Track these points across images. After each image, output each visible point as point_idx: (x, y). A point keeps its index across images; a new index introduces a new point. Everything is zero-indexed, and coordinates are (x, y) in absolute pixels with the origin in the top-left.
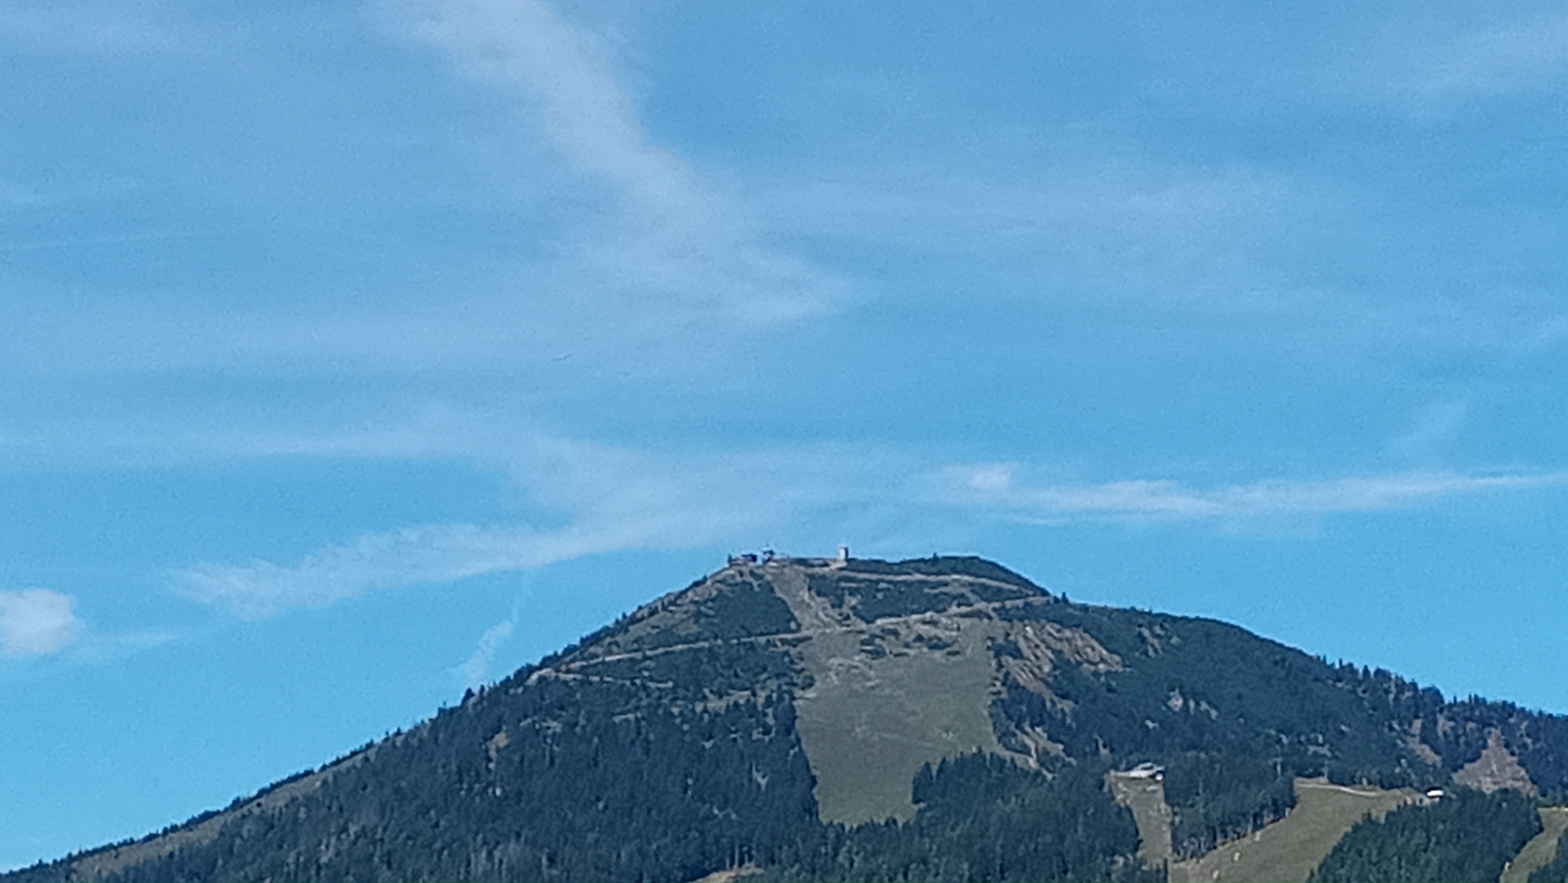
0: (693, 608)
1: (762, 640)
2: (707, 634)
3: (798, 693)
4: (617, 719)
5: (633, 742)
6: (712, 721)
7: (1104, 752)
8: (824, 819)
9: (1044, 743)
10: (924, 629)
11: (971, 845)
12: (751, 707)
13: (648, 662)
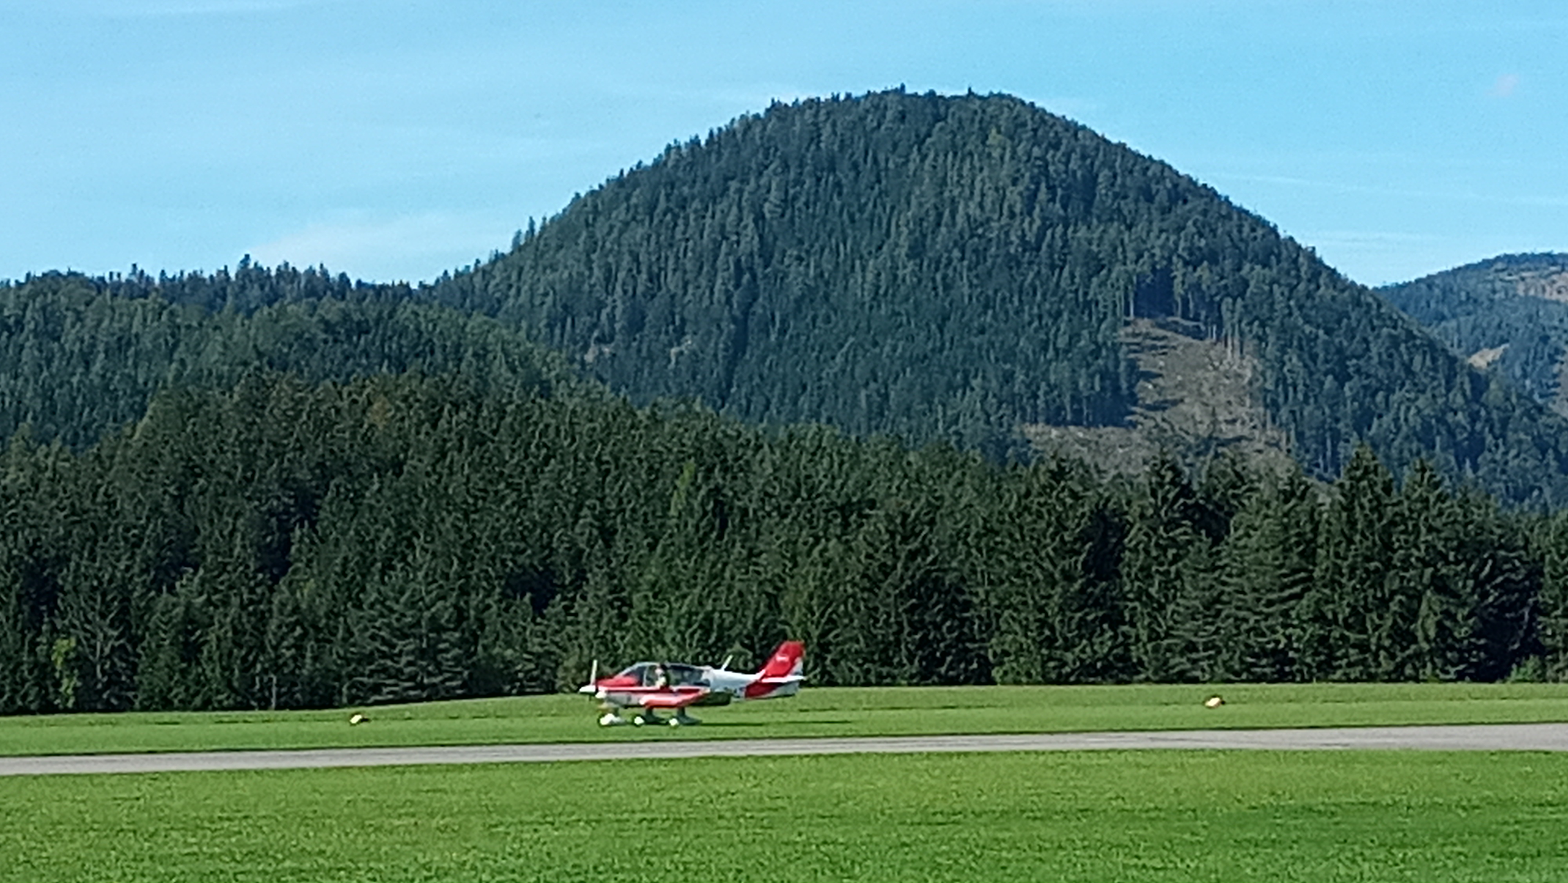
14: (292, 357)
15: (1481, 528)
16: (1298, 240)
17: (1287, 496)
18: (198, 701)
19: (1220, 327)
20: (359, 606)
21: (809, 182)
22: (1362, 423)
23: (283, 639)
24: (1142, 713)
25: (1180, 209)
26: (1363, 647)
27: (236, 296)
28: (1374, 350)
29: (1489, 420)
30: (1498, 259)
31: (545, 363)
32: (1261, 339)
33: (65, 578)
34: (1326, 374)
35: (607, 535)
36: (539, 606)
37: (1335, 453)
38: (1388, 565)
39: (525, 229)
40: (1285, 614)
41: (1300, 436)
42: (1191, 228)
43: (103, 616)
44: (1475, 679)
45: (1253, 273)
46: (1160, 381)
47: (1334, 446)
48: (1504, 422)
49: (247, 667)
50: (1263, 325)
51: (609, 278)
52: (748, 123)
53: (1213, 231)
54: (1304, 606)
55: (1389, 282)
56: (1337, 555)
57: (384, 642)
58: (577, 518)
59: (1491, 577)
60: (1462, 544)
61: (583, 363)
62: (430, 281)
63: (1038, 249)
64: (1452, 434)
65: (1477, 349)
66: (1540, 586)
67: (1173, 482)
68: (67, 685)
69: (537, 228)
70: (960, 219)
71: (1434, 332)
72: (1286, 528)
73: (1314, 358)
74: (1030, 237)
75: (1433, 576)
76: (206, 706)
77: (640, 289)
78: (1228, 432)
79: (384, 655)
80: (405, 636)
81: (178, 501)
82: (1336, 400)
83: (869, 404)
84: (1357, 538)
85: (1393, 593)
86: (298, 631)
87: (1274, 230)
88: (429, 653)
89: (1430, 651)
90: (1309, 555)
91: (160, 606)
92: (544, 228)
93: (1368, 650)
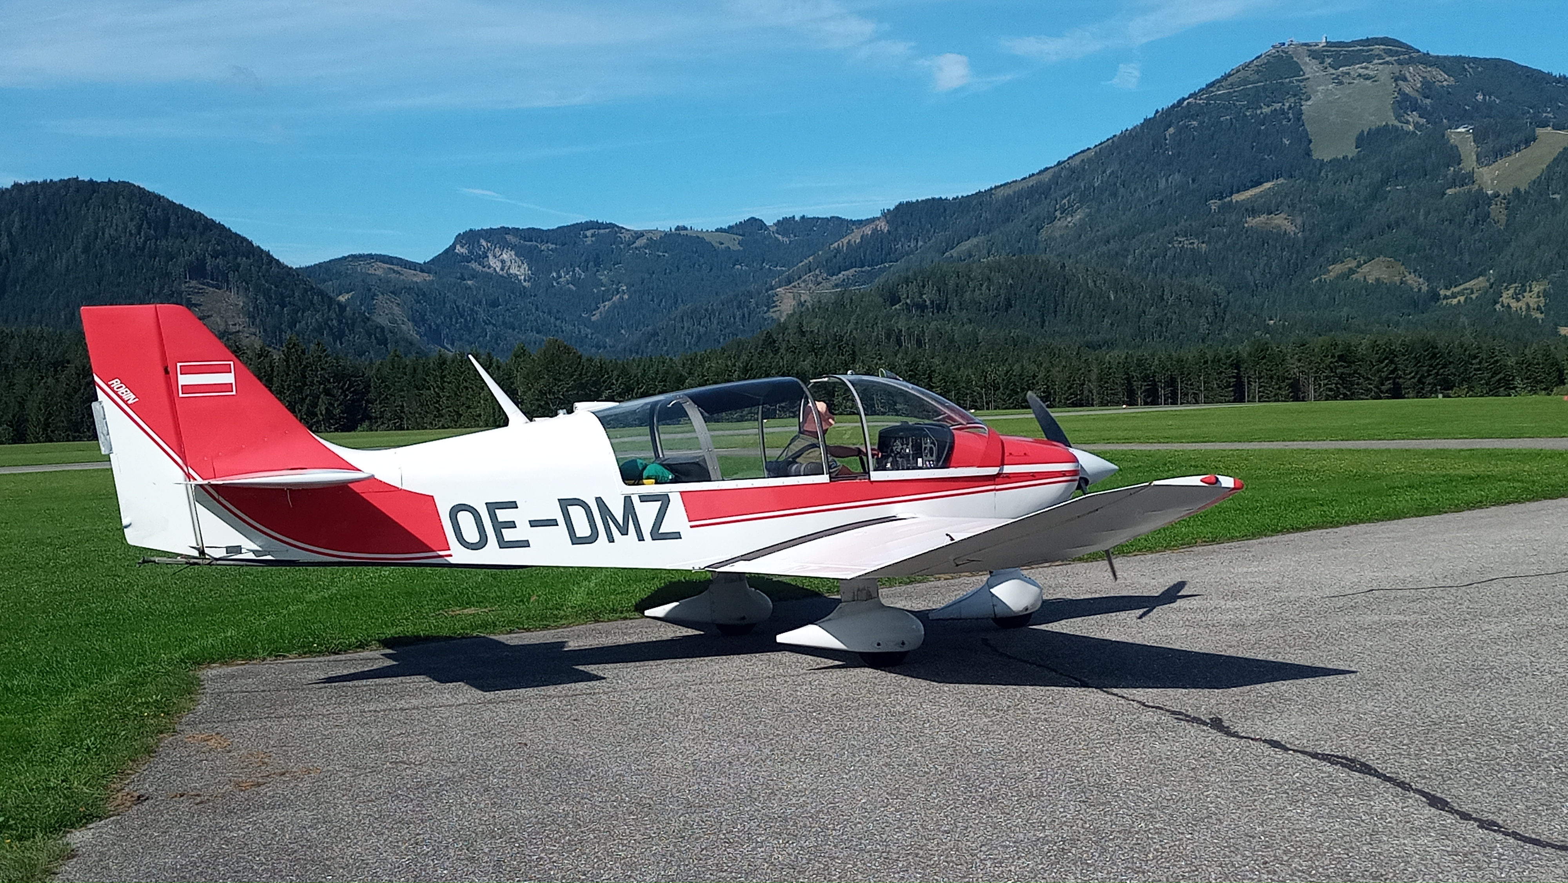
0: (1256, 68)
1: (1287, 80)
2: (1262, 79)
3: (1303, 103)
4: (1222, 119)
5: (1229, 129)
6: (1264, 118)
7: (1445, 121)
8: (1315, 156)
9: (1417, 119)
10: (1360, 71)
11: (1382, 165)
12: (1282, 110)
13: (1235, 94)
15: (344, 368)
16: (262, 247)
17: (260, 356)
19: (228, 284)
22: (292, 325)
25: (209, 233)
28: (296, 294)
29: (347, 323)
32: (247, 289)
34: (276, 304)
37: (280, 337)
38: (305, 384)
41: (265, 330)
42: (213, 241)
45: (242, 260)
46: (202, 308)
47: (280, 334)
48: (353, 324)
50: (247, 283)
53: (224, 243)
55: (303, 265)
56: (282, 380)
59: (348, 389)
60: (336, 375)
64: (331, 329)
65: (341, 294)
66: (369, 392)
71: (322, 287)
73: (271, 297)
75: (324, 388)
78: (233, 329)
82: (280, 315)
84: (291, 373)
85: (307, 396)
87: (251, 242)
89: (323, 420)
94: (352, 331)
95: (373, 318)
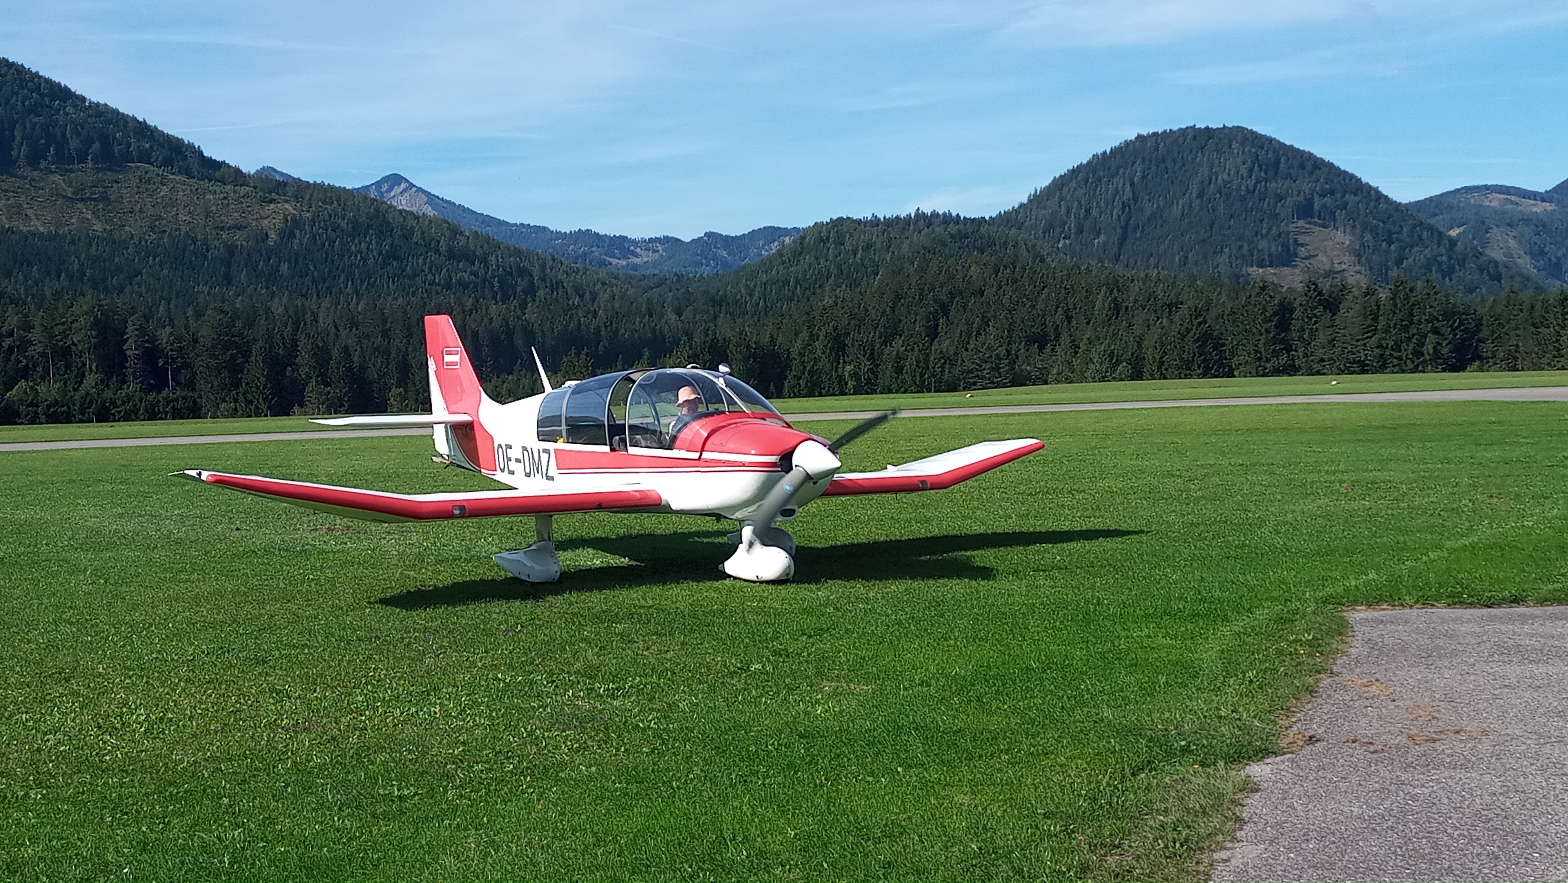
14: (937, 250)
15: (1454, 305)
16: (1371, 184)
17: (1366, 294)
18: (903, 389)
19: (1335, 222)
20: (967, 350)
21: (1154, 168)
22: (1399, 262)
23: (936, 364)
24: (1301, 388)
25: (1318, 172)
26: (1399, 358)
27: (914, 225)
28: (1405, 230)
29: (1457, 259)
30: (1463, 188)
31: (1041, 247)
32: (1354, 227)
33: (848, 341)
34: (1383, 241)
35: (1069, 319)
36: (1041, 348)
37: (1387, 275)
38: (1411, 323)
39: (1033, 193)
40: (1365, 345)
41: (1371, 269)
42: (1322, 180)
43: (864, 356)
44: (1450, 371)
45: (1350, 198)
46: (1308, 247)
47: (1386, 272)
48: (1464, 260)
49: (922, 375)
50: (1354, 221)
51: (1068, 212)
52: (1127, 144)
53: (1332, 181)
54: (1373, 341)
55: (1412, 200)
56: (1388, 319)
57: (978, 365)
58: (1056, 311)
59: (1459, 327)
60: (1445, 313)
61: (1058, 248)
62: (994, 216)
63: (1254, 192)
64: (1440, 265)
65: (1451, 228)
66: (1480, 331)
67: (1315, 290)
68: (850, 384)
69: (1038, 192)
70: (1220, 181)
71: (1432, 221)
72: (1365, 308)
73: (1377, 234)
74: (1251, 187)
75: (1432, 326)
76: (906, 392)
77: (1082, 216)
78: (1338, 268)
79: (978, 370)
80: (986, 362)
81: (893, 310)
82: (1387, 252)
83: (1180, 260)
84: (1397, 311)
85: (1413, 335)
86: (943, 361)
87: (1360, 179)
88: (996, 368)
89: (1430, 360)
90: (1376, 319)
91: (886, 351)
92: (1041, 192)
93: (1402, 360)
94: (1462, 265)
95: (1488, 252)
